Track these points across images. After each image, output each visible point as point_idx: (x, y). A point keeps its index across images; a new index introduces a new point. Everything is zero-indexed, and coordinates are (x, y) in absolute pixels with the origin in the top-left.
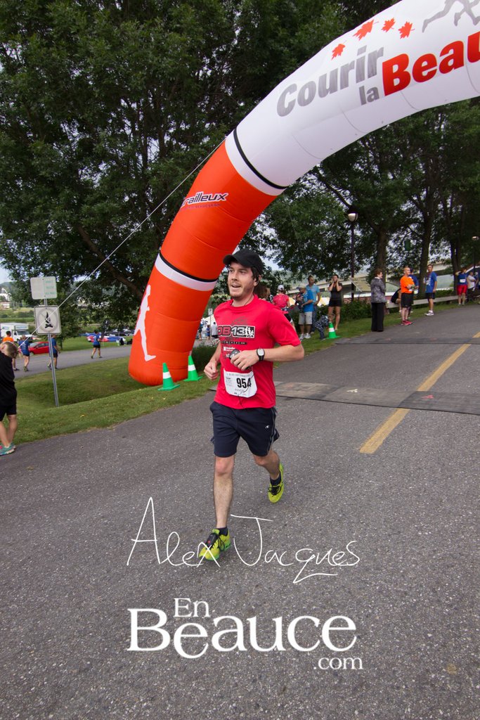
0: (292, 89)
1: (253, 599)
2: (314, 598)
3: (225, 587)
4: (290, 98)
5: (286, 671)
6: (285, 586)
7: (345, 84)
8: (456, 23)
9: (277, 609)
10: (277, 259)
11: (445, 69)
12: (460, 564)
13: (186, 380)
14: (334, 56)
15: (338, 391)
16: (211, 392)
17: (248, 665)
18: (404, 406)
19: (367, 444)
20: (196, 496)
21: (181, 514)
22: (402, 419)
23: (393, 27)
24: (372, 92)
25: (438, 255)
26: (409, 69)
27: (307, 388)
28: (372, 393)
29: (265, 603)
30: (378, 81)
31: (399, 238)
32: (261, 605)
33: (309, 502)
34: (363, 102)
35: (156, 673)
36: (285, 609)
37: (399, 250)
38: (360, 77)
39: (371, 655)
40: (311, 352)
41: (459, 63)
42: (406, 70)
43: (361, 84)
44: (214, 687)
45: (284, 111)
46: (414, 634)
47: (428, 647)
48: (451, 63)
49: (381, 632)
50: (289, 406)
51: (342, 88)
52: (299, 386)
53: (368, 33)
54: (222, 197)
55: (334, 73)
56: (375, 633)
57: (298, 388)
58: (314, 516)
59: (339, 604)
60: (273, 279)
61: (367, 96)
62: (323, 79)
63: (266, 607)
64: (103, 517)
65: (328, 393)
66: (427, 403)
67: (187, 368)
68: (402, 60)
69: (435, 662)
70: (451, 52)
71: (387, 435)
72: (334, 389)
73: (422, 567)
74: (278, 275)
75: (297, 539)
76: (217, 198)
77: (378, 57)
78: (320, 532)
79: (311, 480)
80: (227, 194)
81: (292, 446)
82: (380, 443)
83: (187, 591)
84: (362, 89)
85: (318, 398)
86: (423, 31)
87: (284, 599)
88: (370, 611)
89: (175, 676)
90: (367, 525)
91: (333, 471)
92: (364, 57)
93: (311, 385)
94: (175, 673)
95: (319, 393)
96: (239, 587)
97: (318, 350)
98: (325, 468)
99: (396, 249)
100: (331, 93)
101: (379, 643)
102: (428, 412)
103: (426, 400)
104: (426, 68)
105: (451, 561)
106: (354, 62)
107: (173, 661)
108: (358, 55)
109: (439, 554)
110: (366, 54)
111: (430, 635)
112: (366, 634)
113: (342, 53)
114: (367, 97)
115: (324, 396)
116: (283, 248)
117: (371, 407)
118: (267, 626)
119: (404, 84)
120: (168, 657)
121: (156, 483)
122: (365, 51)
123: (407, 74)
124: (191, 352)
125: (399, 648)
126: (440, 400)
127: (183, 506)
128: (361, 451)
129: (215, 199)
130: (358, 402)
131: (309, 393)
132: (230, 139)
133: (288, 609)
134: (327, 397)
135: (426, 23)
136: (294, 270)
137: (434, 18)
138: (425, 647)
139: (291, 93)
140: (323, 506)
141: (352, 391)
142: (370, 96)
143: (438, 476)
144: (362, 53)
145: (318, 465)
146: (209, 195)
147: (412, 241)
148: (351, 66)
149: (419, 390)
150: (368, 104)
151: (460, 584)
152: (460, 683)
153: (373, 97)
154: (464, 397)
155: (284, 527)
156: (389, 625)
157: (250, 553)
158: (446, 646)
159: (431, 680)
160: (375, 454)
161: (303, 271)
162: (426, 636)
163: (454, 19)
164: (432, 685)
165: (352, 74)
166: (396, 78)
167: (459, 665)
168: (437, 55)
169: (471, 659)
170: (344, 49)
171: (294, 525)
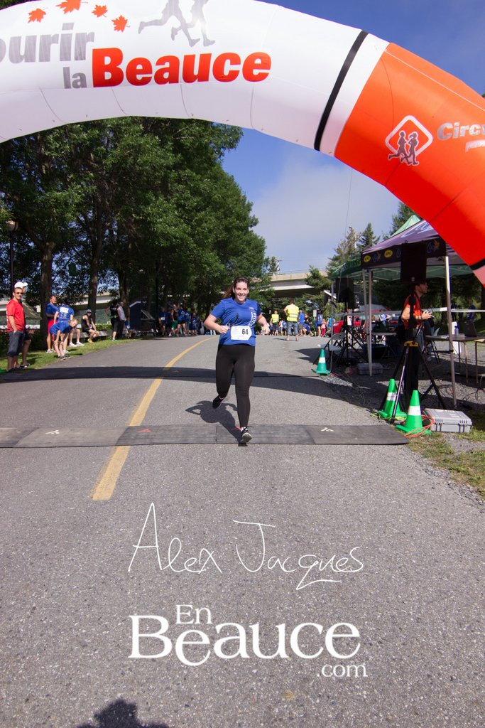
2: (114, 683)
6: (69, 685)
7: (45, 57)
8: (173, 38)
11: (160, 80)
12: (249, 591)
14: (32, 19)
15: (34, 434)
18: (122, 443)
19: (98, 489)
22: (126, 457)
23: (105, 14)
24: (79, 78)
25: (105, 284)
26: (123, 67)
28: (79, 433)
30: (86, 67)
31: (63, 261)
33: (54, 572)
34: (67, 86)
37: (61, 273)
38: (65, 56)
39: (208, 720)
41: (173, 79)
42: (120, 67)
43: (66, 64)
46: (240, 676)
47: (259, 684)
48: (166, 75)
49: (207, 690)
51: (41, 60)
53: (75, 10)
55: (31, 40)
56: (202, 694)
58: (68, 586)
59: (148, 679)
61: (72, 80)
62: (16, 41)
63: (53, 721)
65: (21, 438)
66: (147, 437)
68: (116, 55)
69: (272, 695)
70: (167, 65)
71: (117, 475)
72: (26, 433)
73: (217, 604)
75: (58, 622)
77: (88, 41)
78: (86, 603)
79: (43, 544)
82: (113, 486)
84: (66, 71)
85: (9, 445)
86: (139, 32)
87: (75, 702)
88: (185, 672)
90: (140, 578)
91: (69, 528)
92: (71, 35)
95: (7, 439)
98: (57, 527)
99: (59, 273)
100: (27, 61)
101: (211, 702)
102: (151, 446)
103: (144, 434)
104: (140, 72)
105: (240, 590)
106: (57, 35)
108: (63, 29)
109: (226, 587)
110: (74, 32)
111: (255, 671)
112: (192, 699)
113: (42, 20)
114: (72, 82)
115: (17, 442)
117: (83, 449)
119: (116, 81)
122: (72, 28)
123: (120, 71)
125: (233, 697)
126: (159, 433)
128: (95, 498)
130: (65, 445)
133: (87, 710)
134: (21, 443)
135: (143, 25)
137: (151, 23)
138: (257, 685)
140: (75, 571)
141: (52, 433)
142: (75, 82)
143: (190, 508)
144: (68, 29)
145: (46, 525)
147: (77, 266)
148: (54, 39)
149: (131, 425)
150: (72, 89)
151: (258, 610)
152: (302, 705)
153: (79, 83)
154: (180, 428)
155: (32, 613)
156: (212, 678)
158: (273, 676)
159: (277, 716)
160: (113, 498)
162: (252, 673)
163: (171, 33)
164: (281, 720)
165: (55, 49)
166: (107, 71)
167: (293, 688)
168: (153, 63)
169: (300, 678)
170: (44, 16)
171: (46, 605)
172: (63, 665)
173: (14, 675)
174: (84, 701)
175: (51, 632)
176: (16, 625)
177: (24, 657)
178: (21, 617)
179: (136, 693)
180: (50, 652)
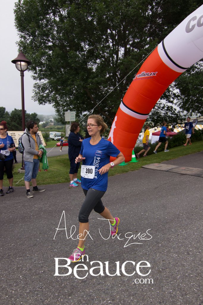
0: (194, 19)
1: (161, 266)
2: (192, 271)
3: (147, 258)
4: (192, 23)
5: (176, 302)
6: (177, 263)
9: (173, 272)
10: (179, 105)
13: (130, 162)
16: (142, 168)
17: (157, 295)
20: (134, 215)
21: (127, 223)
27: (193, 170)
29: (167, 269)
32: (164, 270)
33: (191, 226)
35: (115, 289)
36: (176, 273)
40: (195, 152)
44: (141, 301)
45: (189, 30)
50: (182, 178)
52: (188, 169)
54: (154, 74)
57: (187, 170)
58: (193, 232)
60: (177, 115)
64: (92, 219)
67: (131, 156)
74: (180, 112)
75: (184, 242)
76: (152, 75)
78: (196, 241)
79: (192, 215)
80: (157, 72)
81: (183, 198)
83: (129, 257)
85: (198, 176)
87: (176, 269)
89: (123, 293)
93: (194, 169)
94: (123, 291)
95: (199, 173)
96: (154, 259)
97: (199, 152)
98: (201, 211)
107: (122, 286)
115: (201, 175)
116: (183, 99)
118: (167, 280)
120: (120, 284)
121: (116, 207)
124: (134, 149)
127: (128, 219)
129: (151, 75)
131: (193, 173)
132: (160, 46)
133: (178, 274)
136: (188, 111)
139: (193, 21)
140: (199, 228)
145: (197, 209)
146: (148, 73)
155: (177, 236)
157: (160, 245)
161: (193, 111)
171: (183, 235)
172: (178, 256)
173: (163, 252)
174: (179, 271)
175: (180, 245)
176: (171, 237)
177: (168, 248)
178: (173, 236)
179: (198, 278)
180: (177, 250)
